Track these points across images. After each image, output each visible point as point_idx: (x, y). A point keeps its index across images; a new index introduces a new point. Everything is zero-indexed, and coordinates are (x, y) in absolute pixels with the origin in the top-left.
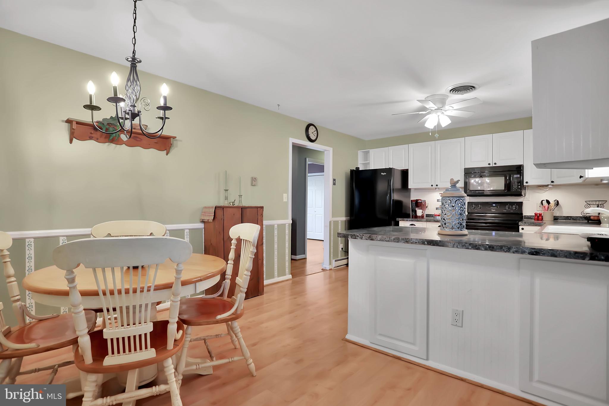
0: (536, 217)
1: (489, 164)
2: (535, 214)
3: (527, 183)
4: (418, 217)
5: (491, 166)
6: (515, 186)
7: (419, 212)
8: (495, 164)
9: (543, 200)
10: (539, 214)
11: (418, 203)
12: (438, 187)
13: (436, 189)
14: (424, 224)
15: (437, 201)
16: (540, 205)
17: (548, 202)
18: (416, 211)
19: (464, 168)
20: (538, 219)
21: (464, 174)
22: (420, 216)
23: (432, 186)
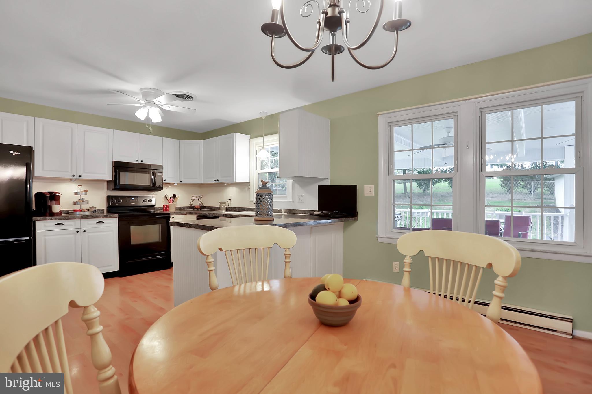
0: (165, 208)
1: (137, 161)
2: (164, 206)
3: (165, 180)
4: (55, 214)
5: (138, 162)
6: (158, 183)
7: (56, 209)
8: (142, 161)
9: (166, 195)
10: (167, 206)
11: (54, 197)
12: (81, 178)
13: (71, 179)
14: (78, 222)
15: (73, 194)
16: (164, 198)
17: (174, 196)
18: (50, 208)
19: (113, 161)
20: (166, 210)
21: (113, 167)
22: (57, 213)
23: (74, 176)
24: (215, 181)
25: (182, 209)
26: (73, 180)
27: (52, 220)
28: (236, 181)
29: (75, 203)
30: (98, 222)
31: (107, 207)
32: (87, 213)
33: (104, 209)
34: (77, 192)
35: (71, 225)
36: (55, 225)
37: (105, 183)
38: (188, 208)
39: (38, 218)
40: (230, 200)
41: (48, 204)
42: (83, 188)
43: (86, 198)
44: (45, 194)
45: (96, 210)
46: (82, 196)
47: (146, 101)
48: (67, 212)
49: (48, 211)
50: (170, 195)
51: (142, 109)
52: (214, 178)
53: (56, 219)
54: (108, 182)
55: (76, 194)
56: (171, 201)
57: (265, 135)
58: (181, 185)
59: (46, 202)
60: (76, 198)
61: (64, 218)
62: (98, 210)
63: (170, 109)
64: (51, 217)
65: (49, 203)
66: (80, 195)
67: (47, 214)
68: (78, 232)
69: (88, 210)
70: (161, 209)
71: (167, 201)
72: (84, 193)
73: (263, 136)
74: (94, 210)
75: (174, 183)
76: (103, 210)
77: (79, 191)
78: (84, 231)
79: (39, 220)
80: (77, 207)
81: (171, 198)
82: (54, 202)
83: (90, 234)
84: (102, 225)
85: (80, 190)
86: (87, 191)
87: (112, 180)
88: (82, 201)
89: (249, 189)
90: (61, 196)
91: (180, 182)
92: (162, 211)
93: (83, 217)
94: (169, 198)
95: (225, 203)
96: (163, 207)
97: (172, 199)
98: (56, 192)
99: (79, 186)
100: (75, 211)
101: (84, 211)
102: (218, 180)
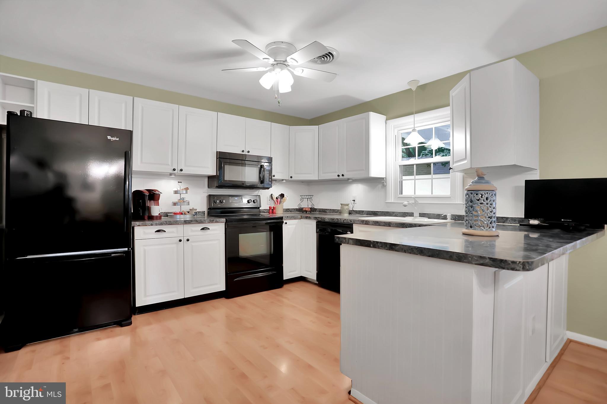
0: (271, 211)
1: (243, 151)
3: (274, 176)
4: (155, 218)
5: (244, 153)
6: (266, 180)
7: (156, 210)
8: (248, 152)
9: (272, 194)
10: (273, 207)
11: (153, 196)
12: (182, 172)
13: (171, 174)
14: (180, 227)
15: (173, 192)
16: (270, 198)
17: (282, 196)
18: (149, 209)
19: (217, 152)
20: (273, 212)
21: (217, 158)
22: (157, 216)
23: (174, 170)
24: (338, 176)
25: (288, 212)
26: (172, 175)
27: (152, 225)
28: (371, 176)
29: (175, 204)
30: (203, 229)
31: (208, 209)
32: (188, 217)
33: (205, 211)
34: (177, 190)
35: (173, 232)
36: (155, 232)
37: (206, 180)
38: (295, 210)
39: (137, 223)
40: (354, 201)
41: (147, 205)
42: (183, 186)
43: (187, 197)
44: (143, 192)
45: (196, 213)
46: (182, 196)
47: (275, 61)
48: (166, 215)
49: (147, 215)
50: (276, 194)
51: (269, 73)
52: (336, 172)
53: (156, 225)
54: (210, 178)
55: (176, 192)
56: (277, 202)
57: (417, 112)
58: (291, 182)
59: (144, 203)
60: (176, 198)
61: (165, 222)
62: (198, 212)
63: (302, 75)
64: (151, 222)
65: (148, 203)
66: (180, 194)
67: (146, 217)
68: (180, 241)
69: (188, 212)
70: (266, 212)
71: (273, 201)
72: (184, 192)
73: (413, 114)
74: (195, 213)
75: (283, 180)
76: (204, 213)
77: (179, 189)
78: (188, 240)
79: (138, 226)
80: (177, 209)
81: (277, 198)
82: (152, 201)
83: (193, 244)
84: (207, 232)
85: (180, 187)
86: (189, 189)
87: (216, 175)
88: (182, 201)
89: (384, 186)
90: (161, 194)
91: (290, 179)
92: (268, 214)
93: (186, 222)
94: (274, 198)
95: (347, 205)
96: (269, 208)
97: (279, 199)
98: (155, 190)
99: (179, 182)
100: (175, 214)
101: (185, 214)
102: (343, 175)
